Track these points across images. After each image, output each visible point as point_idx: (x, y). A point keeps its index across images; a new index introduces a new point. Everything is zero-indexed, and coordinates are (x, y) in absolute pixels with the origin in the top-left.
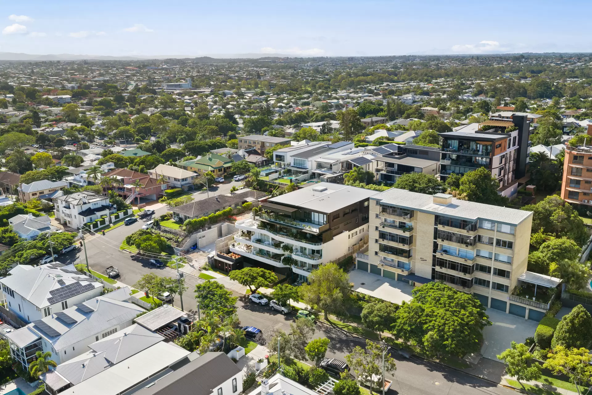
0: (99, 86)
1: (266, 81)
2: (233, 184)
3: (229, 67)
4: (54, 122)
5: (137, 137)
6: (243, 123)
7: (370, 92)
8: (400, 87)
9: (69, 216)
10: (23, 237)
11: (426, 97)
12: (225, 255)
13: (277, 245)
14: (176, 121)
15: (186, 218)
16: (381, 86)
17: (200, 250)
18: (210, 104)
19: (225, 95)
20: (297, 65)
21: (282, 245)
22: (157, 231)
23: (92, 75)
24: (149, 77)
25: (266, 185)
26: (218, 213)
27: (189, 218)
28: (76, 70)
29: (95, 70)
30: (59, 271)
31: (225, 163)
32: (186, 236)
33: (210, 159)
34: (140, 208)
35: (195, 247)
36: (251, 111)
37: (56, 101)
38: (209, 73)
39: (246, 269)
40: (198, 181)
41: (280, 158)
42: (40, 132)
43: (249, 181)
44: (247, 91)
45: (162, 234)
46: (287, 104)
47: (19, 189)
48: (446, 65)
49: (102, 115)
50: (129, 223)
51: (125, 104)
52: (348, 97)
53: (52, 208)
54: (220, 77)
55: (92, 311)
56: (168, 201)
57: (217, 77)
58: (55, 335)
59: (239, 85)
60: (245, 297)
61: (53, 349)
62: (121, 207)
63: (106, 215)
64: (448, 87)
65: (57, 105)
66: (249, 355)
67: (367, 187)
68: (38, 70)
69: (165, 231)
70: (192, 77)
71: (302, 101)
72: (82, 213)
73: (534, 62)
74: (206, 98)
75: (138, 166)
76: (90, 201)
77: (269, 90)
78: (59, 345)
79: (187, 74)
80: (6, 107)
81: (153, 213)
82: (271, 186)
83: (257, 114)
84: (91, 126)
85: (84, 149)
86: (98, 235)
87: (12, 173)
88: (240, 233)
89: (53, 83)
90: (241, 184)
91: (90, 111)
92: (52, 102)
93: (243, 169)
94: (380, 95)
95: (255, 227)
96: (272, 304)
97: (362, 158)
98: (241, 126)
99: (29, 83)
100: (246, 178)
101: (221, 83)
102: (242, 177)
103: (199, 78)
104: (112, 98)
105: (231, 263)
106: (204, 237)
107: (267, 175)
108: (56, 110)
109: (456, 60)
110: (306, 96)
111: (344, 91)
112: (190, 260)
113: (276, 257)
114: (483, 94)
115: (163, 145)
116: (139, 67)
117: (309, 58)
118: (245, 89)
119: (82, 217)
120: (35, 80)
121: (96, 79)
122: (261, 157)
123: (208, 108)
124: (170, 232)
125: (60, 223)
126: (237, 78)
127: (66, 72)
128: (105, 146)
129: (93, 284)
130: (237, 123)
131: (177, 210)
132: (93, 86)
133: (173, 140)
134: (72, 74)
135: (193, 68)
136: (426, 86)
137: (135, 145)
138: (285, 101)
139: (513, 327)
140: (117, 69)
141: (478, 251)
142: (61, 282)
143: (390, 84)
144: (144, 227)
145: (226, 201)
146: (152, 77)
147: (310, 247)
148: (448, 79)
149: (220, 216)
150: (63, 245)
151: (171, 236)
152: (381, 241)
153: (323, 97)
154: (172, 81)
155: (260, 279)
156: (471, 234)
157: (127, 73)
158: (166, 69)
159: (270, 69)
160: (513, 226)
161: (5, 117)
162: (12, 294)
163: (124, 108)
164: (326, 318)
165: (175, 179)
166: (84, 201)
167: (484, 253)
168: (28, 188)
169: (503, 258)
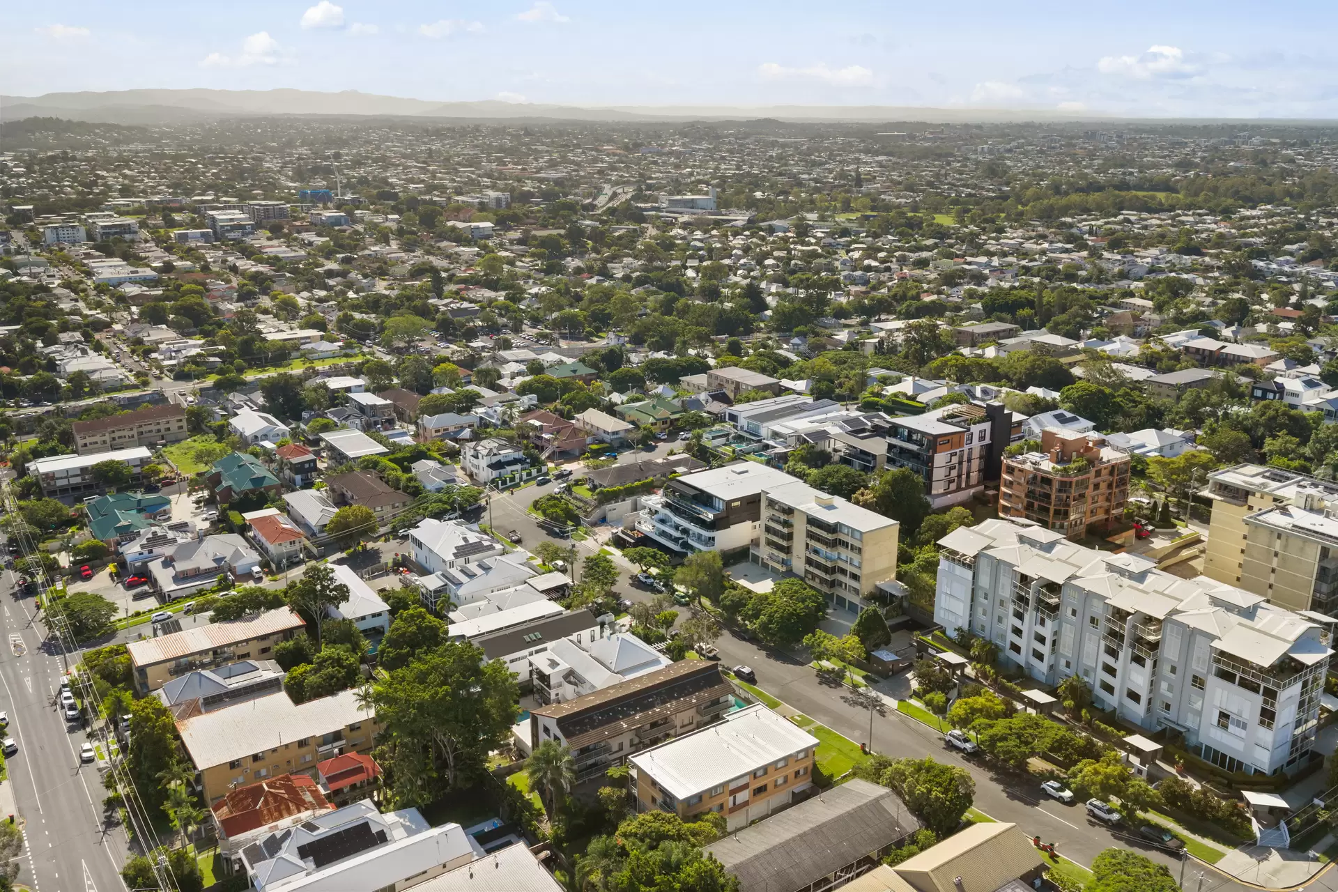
0: (545, 195)
1: (870, 193)
2: (675, 445)
3: (809, 151)
4: (462, 287)
5: (589, 329)
7: (1075, 237)
8: (1151, 226)
9: (477, 467)
10: (427, 489)
12: (629, 532)
13: (677, 527)
14: (662, 296)
15: (600, 486)
16: (1108, 223)
17: (606, 525)
18: (735, 255)
19: (771, 230)
20: (960, 147)
21: (681, 528)
22: (568, 498)
23: (535, 164)
24: (642, 175)
25: (707, 452)
26: (636, 484)
27: (603, 486)
28: (509, 152)
29: (541, 152)
30: (463, 528)
31: (673, 413)
32: (596, 507)
34: (557, 465)
35: (603, 520)
36: (805, 276)
37: (467, 234)
38: (762, 167)
39: (642, 548)
40: (632, 436)
41: (734, 417)
42: (443, 309)
43: (691, 443)
44: (817, 223)
45: (572, 501)
46: (883, 261)
47: (420, 421)
49: (541, 272)
50: (540, 484)
51: (585, 245)
52: (1018, 250)
53: (458, 453)
54: (779, 178)
55: (490, 568)
56: (590, 460)
57: (775, 178)
58: (460, 584)
59: (810, 203)
60: (633, 576)
61: (456, 596)
62: (536, 462)
63: (517, 471)
64: (1258, 235)
65: (468, 242)
66: (616, 621)
69: (575, 498)
70: (723, 179)
71: (917, 254)
72: (491, 466)
74: (734, 236)
76: (501, 452)
77: (864, 221)
78: (461, 592)
80: (387, 242)
81: (570, 473)
82: (711, 455)
84: (521, 300)
85: (506, 349)
86: (506, 494)
87: (408, 391)
88: (648, 510)
89: (465, 185)
90: (682, 446)
91: (522, 257)
92: (461, 235)
93: (695, 423)
94: (1088, 248)
95: (661, 507)
96: (655, 584)
97: (824, 432)
98: (766, 314)
99: (422, 181)
100: (689, 439)
101: (778, 196)
102: (689, 435)
103: (736, 182)
104: (563, 232)
105: (631, 541)
106: (615, 509)
107: (713, 438)
108: (467, 252)
111: (1020, 232)
112: (595, 534)
113: (676, 540)
115: (621, 354)
116: (626, 147)
118: (815, 216)
119: (490, 470)
120: (433, 175)
121: (542, 175)
122: (726, 406)
123: (728, 265)
124: (581, 501)
125: (466, 474)
126: (812, 184)
127: (489, 155)
129: (494, 544)
130: (765, 307)
131: (594, 474)
132: (533, 195)
133: (639, 341)
134: (500, 161)
136: (1212, 226)
137: (584, 343)
138: (882, 255)
140: (584, 152)
141: (838, 554)
142: (465, 539)
143: (1134, 218)
144: (556, 490)
145: (653, 469)
146: (648, 174)
147: (705, 533)
148: (1281, 209)
149: (637, 487)
150: (468, 501)
151: (581, 504)
152: (767, 535)
153: (965, 247)
154: (682, 188)
155: (649, 559)
156: (830, 537)
157: (602, 162)
158: (677, 154)
159: (894, 159)
160: (861, 533)
161: (385, 263)
162: (420, 545)
163: (581, 255)
164: (700, 603)
165: (605, 432)
166: (495, 451)
167: (843, 557)
168: (431, 422)
169: (856, 563)
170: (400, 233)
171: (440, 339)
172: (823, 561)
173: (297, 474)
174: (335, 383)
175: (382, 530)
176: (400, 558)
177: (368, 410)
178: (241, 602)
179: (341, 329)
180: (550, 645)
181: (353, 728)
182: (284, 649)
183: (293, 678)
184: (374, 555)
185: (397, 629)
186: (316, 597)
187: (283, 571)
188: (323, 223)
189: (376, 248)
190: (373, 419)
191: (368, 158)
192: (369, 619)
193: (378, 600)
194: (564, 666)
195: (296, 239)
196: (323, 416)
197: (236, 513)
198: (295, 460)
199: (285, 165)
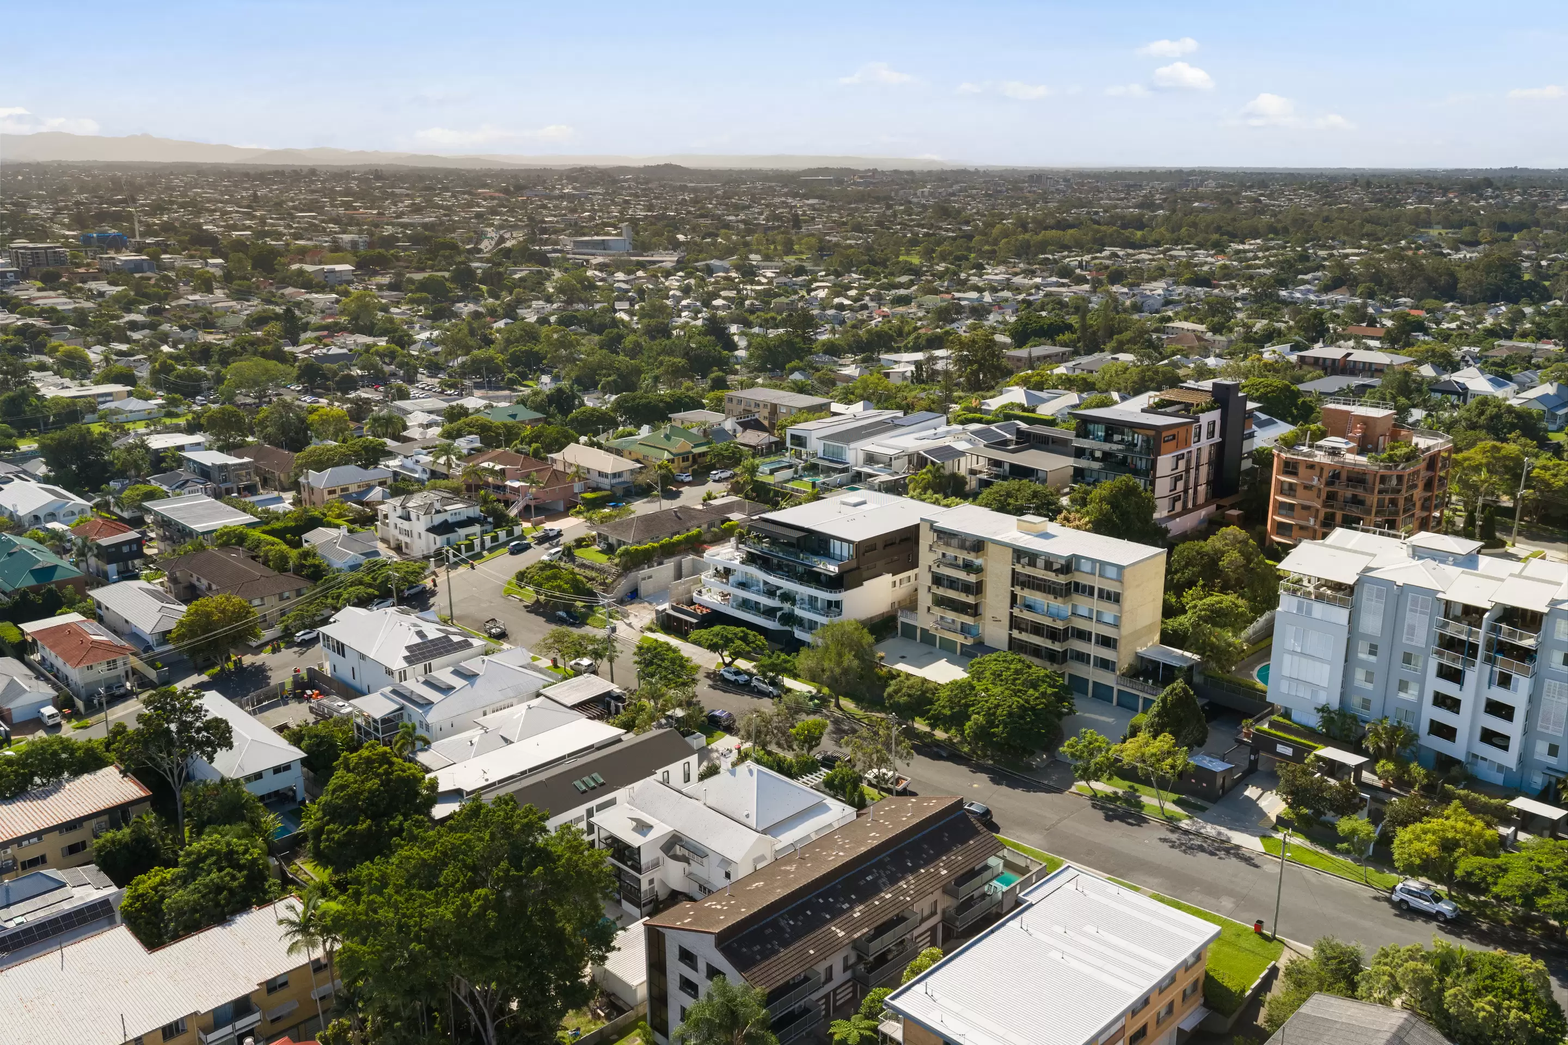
0: (415, 240)
1: (813, 235)
2: (711, 486)
3: (727, 196)
4: (325, 333)
5: (510, 375)
6: (747, 348)
7: (1066, 272)
8: (1144, 260)
9: (408, 533)
10: (335, 566)
11: (1200, 291)
12: (685, 607)
13: (771, 592)
14: (596, 338)
15: (620, 543)
16: (1096, 258)
17: (642, 601)
18: (674, 296)
19: (710, 271)
20: (897, 192)
21: (778, 593)
22: (569, 566)
23: (393, 209)
24: (531, 219)
25: (769, 490)
26: (676, 538)
27: (624, 543)
28: (358, 196)
29: (401, 195)
30: (413, 618)
31: (696, 446)
32: (619, 576)
33: (668, 437)
34: (535, 525)
35: (634, 595)
36: (768, 316)
37: (320, 278)
38: (676, 210)
39: (717, 628)
40: (643, 479)
41: (799, 441)
42: (301, 356)
43: (737, 482)
44: (763, 264)
45: (577, 570)
46: (856, 300)
47: (302, 480)
48: (1282, 201)
49: (426, 317)
50: (516, 551)
51: (478, 289)
52: (1008, 285)
53: (372, 518)
54: (701, 221)
55: (476, 675)
56: (588, 515)
57: (695, 221)
58: (427, 705)
59: (746, 244)
60: (714, 673)
61: (424, 725)
62: (500, 520)
63: (474, 534)
64: (1263, 266)
65: (321, 288)
66: (713, 746)
67: (945, 502)
68: (265, 191)
69: (583, 566)
70: (634, 222)
71: (893, 292)
72: (433, 530)
73: (1518, 198)
74: (666, 277)
75: (529, 444)
76: (447, 508)
77: (817, 260)
78: (432, 717)
79: (621, 213)
80: (210, 290)
81: (559, 534)
82: (777, 493)
83: (783, 324)
84: (409, 345)
85: (401, 399)
87: (274, 448)
88: (711, 572)
89: (306, 229)
90: (723, 487)
91: (397, 304)
92: (312, 280)
93: (729, 458)
94: (1086, 281)
95: (737, 562)
96: (754, 683)
97: (949, 448)
98: (741, 353)
99: (248, 228)
100: (733, 476)
101: (704, 238)
102: (727, 474)
103: (652, 224)
104: (447, 274)
105: (695, 621)
106: (650, 577)
107: (772, 472)
108: (321, 299)
109: (1311, 187)
110: (904, 279)
111: (1002, 268)
112: (625, 615)
113: (770, 612)
114: (1344, 288)
115: (568, 397)
116: (506, 191)
117: (930, 172)
118: (758, 257)
119: (432, 536)
120: (263, 221)
121: (405, 220)
122: (766, 434)
123: (667, 306)
124: (592, 568)
125: (389, 547)
126: (742, 226)
127: (333, 200)
128: (442, 392)
129: (470, 640)
130: (733, 347)
131: (604, 530)
132: (398, 240)
133: (588, 383)
134: (348, 206)
135: (636, 196)
136: (1209, 259)
137: (507, 392)
138: (853, 293)
139: (1110, 720)
140: (453, 196)
141: (1074, 606)
142: (420, 634)
143: (1121, 253)
144: (545, 558)
145: (692, 518)
146: (538, 218)
147: (824, 595)
148: (1272, 243)
149: (679, 542)
150: (407, 581)
151: (594, 574)
152: (935, 589)
153: (946, 284)
154: (586, 230)
155: (738, 642)
156: (1062, 579)
157: (478, 205)
158: (570, 197)
159: (828, 203)
160: (1120, 568)
161: (210, 313)
162: (340, 649)
163: (476, 300)
164: (838, 705)
165: (601, 474)
166: (437, 506)
167: (1083, 611)
168: (319, 480)
169: (1108, 618)
170: (228, 278)
171: (306, 392)
172: (1047, 621)
173: (109, 562)
174: (158, 442)
175: (267, 635)
176: (304, 674)
177: (215, 474)
178: (25, 765)
179: (157, 384)
180: (621, 794)
181: (272, 986)
182: (113, 842)
183: (137, 898)
184: (259, 675)
185: (343, 787)
186: (171, 742)
187: (100, 708)
188: (118, 270)
189: (197, 297)
190: (223, 486)
191: (172, 203)
192: (268, 777)
193: (281, 742)
194: (661, 830)
195: (80, 290)
196: (146, 482)
197: (8, 624)
198: (105, 541)
199: (58, 211)
